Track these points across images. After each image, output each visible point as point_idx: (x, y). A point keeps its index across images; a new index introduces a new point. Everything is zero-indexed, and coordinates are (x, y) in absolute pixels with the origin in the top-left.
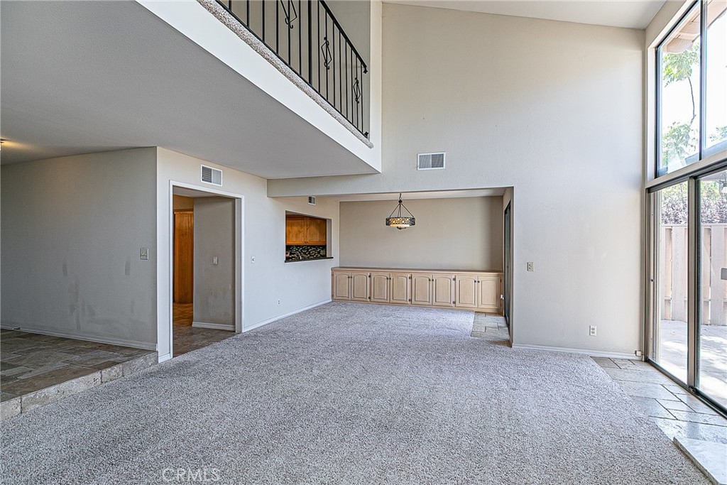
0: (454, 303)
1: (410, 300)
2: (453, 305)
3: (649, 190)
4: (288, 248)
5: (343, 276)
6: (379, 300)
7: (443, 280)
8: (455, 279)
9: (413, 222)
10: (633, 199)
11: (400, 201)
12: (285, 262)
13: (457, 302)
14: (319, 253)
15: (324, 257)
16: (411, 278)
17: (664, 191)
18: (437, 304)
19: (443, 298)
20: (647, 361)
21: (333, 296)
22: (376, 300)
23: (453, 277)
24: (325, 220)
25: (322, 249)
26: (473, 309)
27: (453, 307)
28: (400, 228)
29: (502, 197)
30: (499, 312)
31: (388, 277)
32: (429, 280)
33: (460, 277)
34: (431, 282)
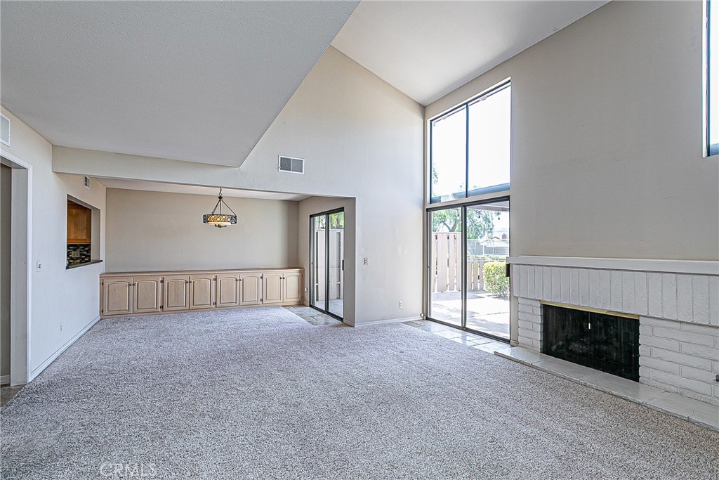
0: (262, 300)
1: (215, 304)
2: (260, 303)
3: (428, 210)
4: (69, 246)
6: (174, 309)
7: (251, 279)
8: (262, 278)
9: (234, 219)
10: (418, 215)
11: (220, 198)
12: (67, 268)
13: (264, 299)
16: (215, 279)
17: (435, 212)
18: (244, 303)
19: (250, 297)
20: (428, 319)
21: (102, 312)
23: (261, 275)
26: (279, 304)
27: (262, 304)
28: (220, 226)
29: (298, 202)
30: (301, 303)
31: (188, 280)
32: (237, 280)
33: (267, 274)
34: (238, 282)
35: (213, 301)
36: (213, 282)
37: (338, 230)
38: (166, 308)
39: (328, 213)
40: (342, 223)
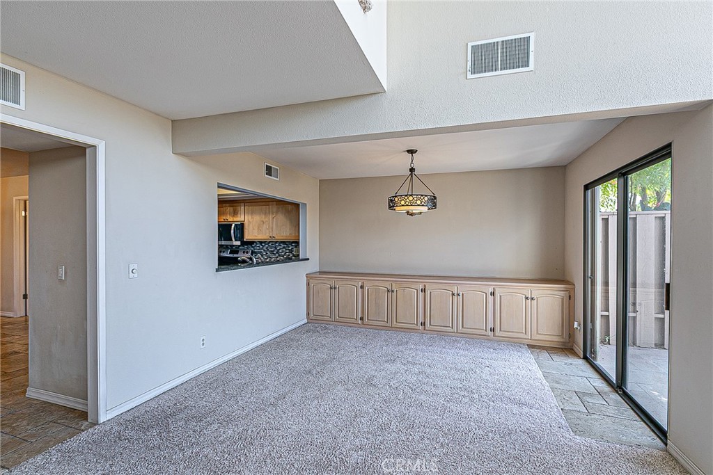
0: (493, 330)
1: (423, 324)
2: (490, 334)
5: (323, 286)
6: (375, 323)
7: (475, 295)
8: (493, 294)
9: (433, 202)
11: (412, 170)
12: (217, 270)
13: (497, 329)
14: (291, 251)
15: (297, 258)
16: (424, 290)
18: (465, 331)
19: (474, 322)
21: (308, 314)
22: (371, 323)
23: (491, 290)
24: (297, 206)
25: (296, 247)
26: (524, 341)
27: (493, 335)
28: (412, 214)
29: (565, 167)
30: (566, 348)
31: (390, 288)
32: (453, 294)
33: (503, 290)
34: (455, 298)
35: (421, 320)
36: (421, 294)
37: (660, 213)
38: (366, 320)
39: (623, 173)
40: (667, 199)
